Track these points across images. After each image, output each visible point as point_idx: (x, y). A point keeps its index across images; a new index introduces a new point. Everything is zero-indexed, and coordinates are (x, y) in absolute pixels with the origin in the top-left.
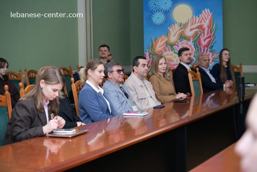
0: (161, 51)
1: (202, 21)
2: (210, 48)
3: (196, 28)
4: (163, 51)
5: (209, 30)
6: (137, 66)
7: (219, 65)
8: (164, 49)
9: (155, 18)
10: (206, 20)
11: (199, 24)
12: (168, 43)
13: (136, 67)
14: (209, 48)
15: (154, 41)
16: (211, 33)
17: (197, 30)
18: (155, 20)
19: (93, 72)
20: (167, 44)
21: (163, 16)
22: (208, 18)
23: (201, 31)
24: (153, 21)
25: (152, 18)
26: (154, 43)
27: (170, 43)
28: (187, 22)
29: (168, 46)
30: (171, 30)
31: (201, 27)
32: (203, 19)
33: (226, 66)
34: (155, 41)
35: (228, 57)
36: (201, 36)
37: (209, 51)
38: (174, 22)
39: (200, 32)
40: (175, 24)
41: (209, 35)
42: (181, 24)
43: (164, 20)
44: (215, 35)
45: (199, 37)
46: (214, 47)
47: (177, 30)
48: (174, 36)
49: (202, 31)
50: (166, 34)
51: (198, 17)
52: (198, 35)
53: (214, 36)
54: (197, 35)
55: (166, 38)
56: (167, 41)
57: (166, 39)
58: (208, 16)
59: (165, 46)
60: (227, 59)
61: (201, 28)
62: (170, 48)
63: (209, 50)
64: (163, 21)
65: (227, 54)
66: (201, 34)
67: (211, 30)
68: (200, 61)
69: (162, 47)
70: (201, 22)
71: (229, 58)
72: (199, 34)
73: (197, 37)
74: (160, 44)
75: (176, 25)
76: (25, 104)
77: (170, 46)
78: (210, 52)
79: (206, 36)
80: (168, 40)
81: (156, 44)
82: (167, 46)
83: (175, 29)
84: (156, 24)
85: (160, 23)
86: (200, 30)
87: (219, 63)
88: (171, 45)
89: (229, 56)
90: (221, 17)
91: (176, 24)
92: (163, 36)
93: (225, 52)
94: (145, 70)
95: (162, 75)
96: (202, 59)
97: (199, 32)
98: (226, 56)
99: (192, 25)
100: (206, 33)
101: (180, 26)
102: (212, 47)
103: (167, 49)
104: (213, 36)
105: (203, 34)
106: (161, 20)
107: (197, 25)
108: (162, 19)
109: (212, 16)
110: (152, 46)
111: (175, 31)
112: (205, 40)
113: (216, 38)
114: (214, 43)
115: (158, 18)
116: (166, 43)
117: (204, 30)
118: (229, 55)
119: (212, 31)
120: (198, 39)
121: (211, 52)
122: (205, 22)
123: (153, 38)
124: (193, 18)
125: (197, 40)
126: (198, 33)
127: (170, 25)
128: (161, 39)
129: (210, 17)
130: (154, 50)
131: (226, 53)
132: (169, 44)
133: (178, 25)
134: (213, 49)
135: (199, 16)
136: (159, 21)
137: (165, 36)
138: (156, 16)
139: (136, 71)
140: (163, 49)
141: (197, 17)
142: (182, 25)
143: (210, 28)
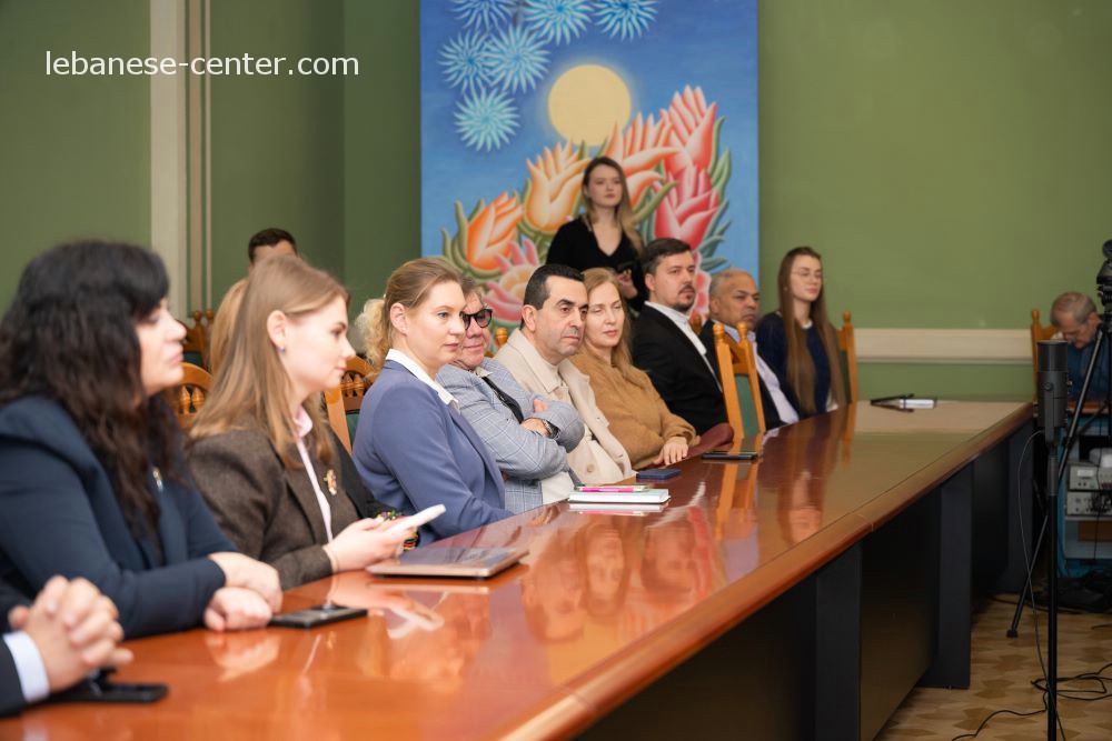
0: (497, 262)
1: (674, 136)
2: (706, 253)
3: (647, 167)
4: (507, 261)
5: (702, 176)
6: (539, 306)
7: (778, 317)
8: (510, 255)
9: (470, 118)
10: (690, 132)
11: (661, 150)
12: (525, 225)
13: (534, 309)
14: (702, 252)
15: (464, 218)
16: (709, 187)
17: (651, 174)
18: (472, 127)
19: (412, 316)
20: (521, 231)
21: (506, 110)
22: (697, 124)
23: (667, 180)
24: (463, 134)
25: (459, 120)
26: (466, 225)
27: (537, 229)
28: (609, 140)
29: (524, 239)
30: (539, 173)
31: (667, 163)
32: (674, 128)
33: (807, 325)
34: (469, 219)
35: (815, 284)
36: (666, 200)
37: (702, 265)
38: (552, 141)
39: (662, 183)
40: (559, 147)
41: (701, 197)
42: (582, 148)
43: (510, 130)
44: (725, 200)
45: (658, 207)
46: (720, 247)
47: (564, 174)
48: (552, 199)
49: (672, 181)
50: (518, 189)
51: (656, 120)
52: (655, 197)
53: (722, 200)
54: (648, 196)
55: (516, 207)
56: (521, 219)
57: (519, 212)
58: (698, 116)
59: (512, 239)
60: (813, 291)
61: (668, 168)
62: (534, 248)
63: (700, 259)
64: (507, 134)
65: (812, 272)
66: (667, 193)
67: (708, 177)
68: (720, 298)
69: (502, 245)
70: (667, 143)
71: (818, 287)
72: (659, 194)
73: (649, 205)
74: (492, 232)
75: (562, 154)
76: (232, 447)
77: (534, 240)
78: (707, 270)
79: (688, 202)
80: (528, 214)
81: (474, 229)
82: (520, 242)
83: (558, 172)
84: (475, 145)
85: (494, 144)
86: (663, 176)
87: (778, 313)
88: (539, 238)
89: (819, 281)
90: (752, 124)
91: (563, 147)
92: (505, 199)
93: (804, 262)
94: (568, 328)
95: (607, 358)
96: (730, 289)
97: (657, 184)
98: (807, 279)
99: (631, 152)
100: (688, 189)
101: (581, 156)
102: (713, 246)
103: (522, 253)
104: (717, 204)
105: (674, 193)
106: (498, 128)
107: (650, 153)
108: (501, 126)
109: (713, 119)
110: (458, 237)
111: (557, 179)
112: (682, 220)
113: (728, 212)
114: (722, 233)
115: (485, 120)
116: (519, 228)
117: (678, 175)
118: (820, 274)
119: (713, 180)
120: (655, 215)
121: (707, 267)
122: (684, 143)
123: (460, 204)
124: (633, 124)
125: (649, 216)
126: (656, 190)
127: (536, 152)
128: (497, 209)
129: (704, 123)
130: (463, 256)
131: (807, 269)
132: (531, 230)
133: (572, 152)
134: (717, 256)
135: (657, 117)
136: (490, 134)
137: (512, 196)
138: (475, 111)
139: (532, 328)
140: (506, 254)
141: (651, 119)
142: (587, 152)
143: (706, 165)
